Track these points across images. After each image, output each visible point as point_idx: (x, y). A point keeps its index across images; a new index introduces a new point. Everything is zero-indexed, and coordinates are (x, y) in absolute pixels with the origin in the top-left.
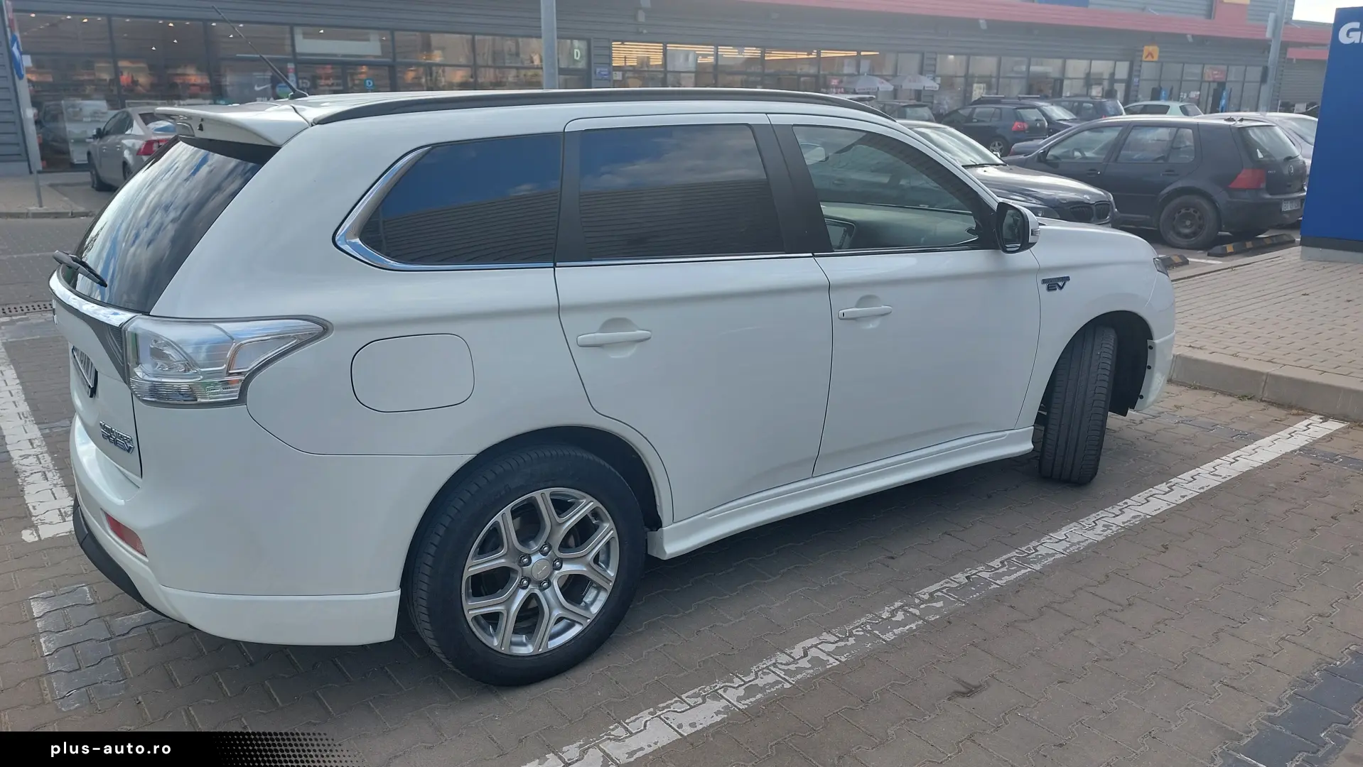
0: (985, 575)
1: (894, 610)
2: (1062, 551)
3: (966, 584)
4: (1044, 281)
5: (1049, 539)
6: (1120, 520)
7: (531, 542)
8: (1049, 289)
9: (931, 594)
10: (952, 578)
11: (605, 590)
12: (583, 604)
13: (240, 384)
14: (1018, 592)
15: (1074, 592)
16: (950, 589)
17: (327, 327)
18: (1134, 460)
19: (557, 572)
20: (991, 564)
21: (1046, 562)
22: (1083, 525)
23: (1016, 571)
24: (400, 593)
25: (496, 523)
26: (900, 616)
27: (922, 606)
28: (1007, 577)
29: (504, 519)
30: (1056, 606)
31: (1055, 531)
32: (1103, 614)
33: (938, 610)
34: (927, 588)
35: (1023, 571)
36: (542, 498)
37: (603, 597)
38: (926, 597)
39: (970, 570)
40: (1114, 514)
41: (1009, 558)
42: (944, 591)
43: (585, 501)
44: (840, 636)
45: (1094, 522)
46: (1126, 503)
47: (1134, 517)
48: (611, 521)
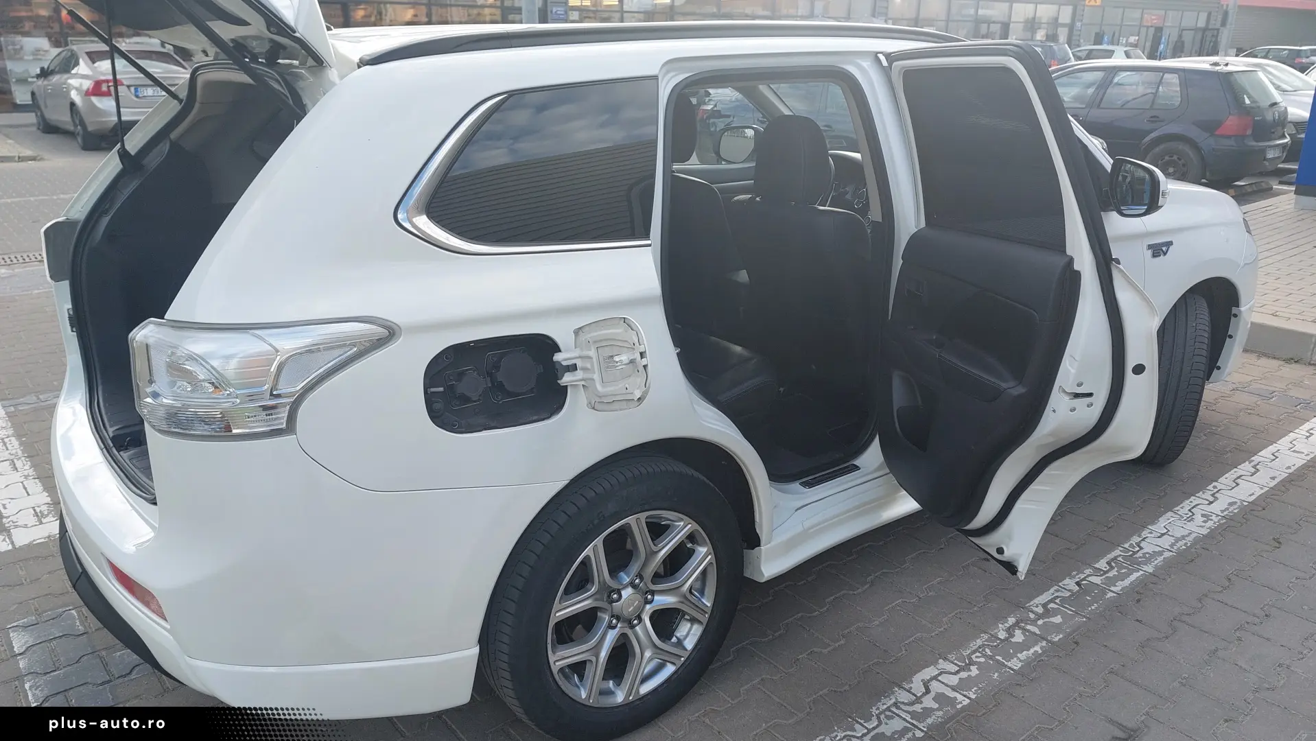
0: (1096, 580)
1: (1009, 628)
2: (1169, 548)
3: (1078, 591)
4: (1150, 247)
5: (1149, 533)
6: (1217, 507)
7: (622, 574)
8: (1155, 255)
9: (1045, 606)
10: (1060, 584)
11: (700, 622)
12: (674, 639)
13: (288, 407)
14: (1138, 601)
15: (1200, 600)
16: (1064, 599)
17: (393, 330)
18: (1205, 435)
19: (648, 606)
20: (1097, 566)
21: (1156, 562)
22: (1181, 516)
23: (1128, 575)
24: (478, 651)
25: (587, 558)
26: (1019, 637)
27: (1040, 622)
28: (1121, 582)
29: (594, 550)
30: (1185, 618)
31: (1153, 523)
32: (1240, 628)
33: (1057, 628)
34: (1038, 599)
35: (1135, 575)
36: (636, 522)
37: (697, 630)
38: (1040, 610)
39: (1077, 574)
40: (1207, 500)
41: (1115, 558)
42: (1057, 601)
43: (682, 523)
44: (960, 664)
45: (1190, 510)
46: (1215, 487)
47: (1231, 504)
48: (710, 545)
